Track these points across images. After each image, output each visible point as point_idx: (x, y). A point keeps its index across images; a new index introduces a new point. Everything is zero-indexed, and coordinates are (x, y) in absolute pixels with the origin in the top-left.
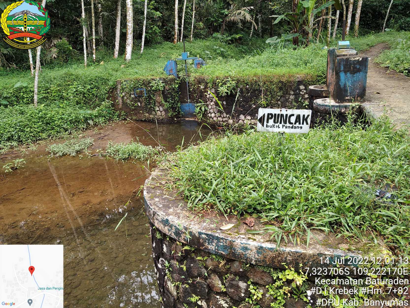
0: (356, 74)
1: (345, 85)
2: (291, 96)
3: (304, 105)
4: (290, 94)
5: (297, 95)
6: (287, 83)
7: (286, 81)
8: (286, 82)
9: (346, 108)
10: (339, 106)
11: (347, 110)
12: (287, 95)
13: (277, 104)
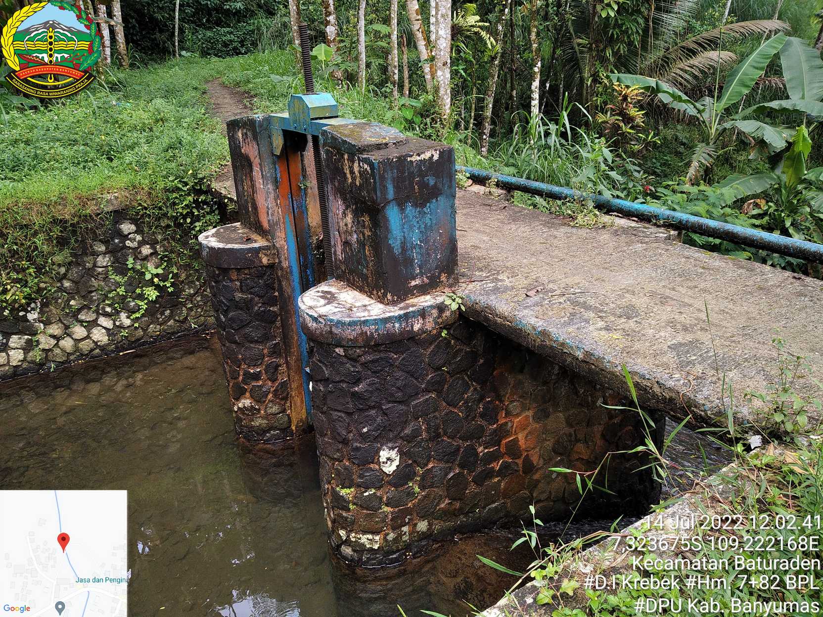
0: (428, 204)
1: (403, 245)
2: (100, 258)
3: (148, 277)
4: (95, 254)
5: (118, 253)
7: (74, 216)
9: (424, 318)
10: (406, 315)
11: (427, 320)
12: (85, 259)
13: (61, 289)
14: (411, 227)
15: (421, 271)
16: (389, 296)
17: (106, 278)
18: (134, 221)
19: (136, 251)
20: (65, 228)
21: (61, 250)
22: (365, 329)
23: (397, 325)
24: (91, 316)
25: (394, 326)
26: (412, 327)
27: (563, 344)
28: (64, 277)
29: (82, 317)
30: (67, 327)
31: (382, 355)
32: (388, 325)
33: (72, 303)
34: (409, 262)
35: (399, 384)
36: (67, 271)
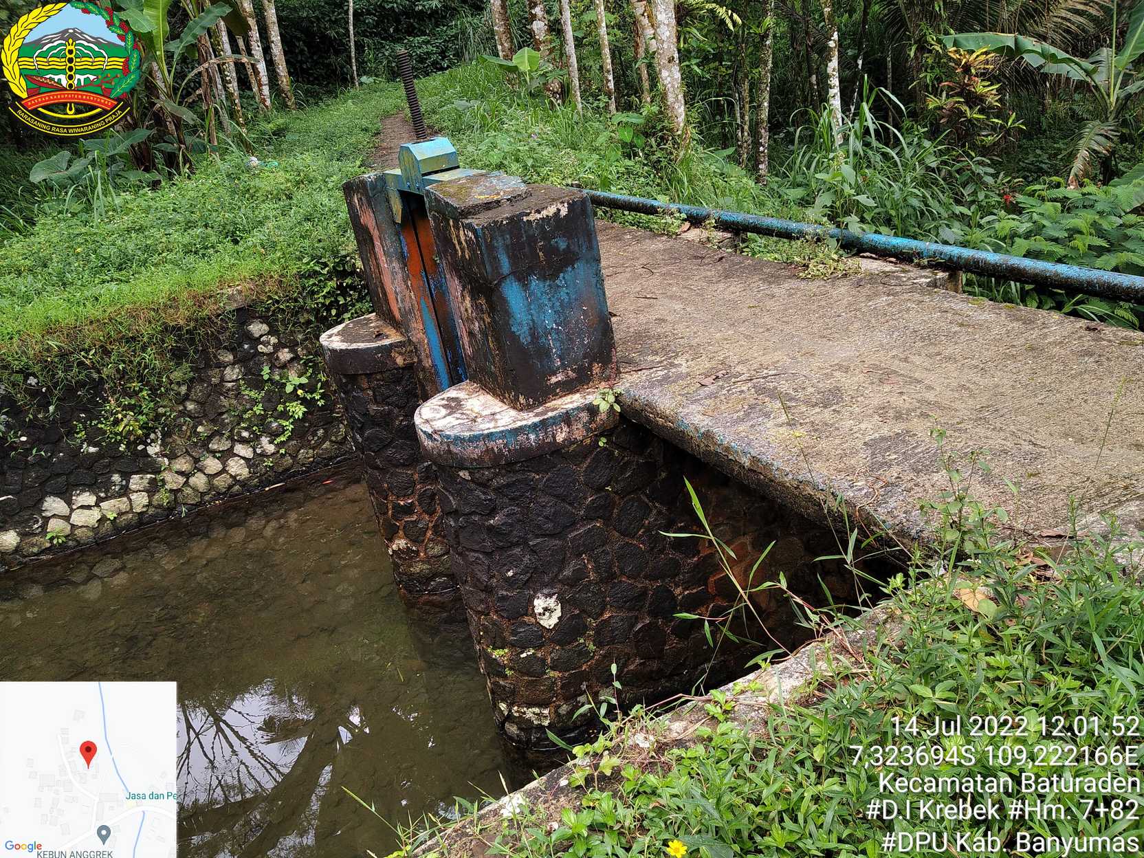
0: (562, 275)
1: (533, 331)
2: (228, 370)
3: (289, 389)
4: (222, 366)
5: (249, 362)
6: (195, 328)
7: (189, 320)
8: (192, 324)
9: (569, 425)
10: (543, 422)
11: (574, 427)
12: (210, 373)
13: (183, 413)
14: (541, 307)
15: (563, 364)
16: (522, 400)
17: (238, 395)
18: (264, 319)
19: (273, 358)
20: (180, 336)
21: (178, 364)
22: (491, 444)
23: (532, 437)
24: (224, 445)
25: (528, 439)
26: (554, 437)
27: (727, 449)
28: (187, 397)
29: (213, 446)
30: (197, 461)
31: (520, 476)
32: (519, 438)
33: (200, 429)
34: (545, 353)
35: (548, 511)
36: (189, 389)
